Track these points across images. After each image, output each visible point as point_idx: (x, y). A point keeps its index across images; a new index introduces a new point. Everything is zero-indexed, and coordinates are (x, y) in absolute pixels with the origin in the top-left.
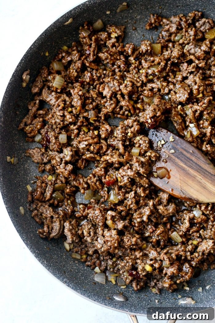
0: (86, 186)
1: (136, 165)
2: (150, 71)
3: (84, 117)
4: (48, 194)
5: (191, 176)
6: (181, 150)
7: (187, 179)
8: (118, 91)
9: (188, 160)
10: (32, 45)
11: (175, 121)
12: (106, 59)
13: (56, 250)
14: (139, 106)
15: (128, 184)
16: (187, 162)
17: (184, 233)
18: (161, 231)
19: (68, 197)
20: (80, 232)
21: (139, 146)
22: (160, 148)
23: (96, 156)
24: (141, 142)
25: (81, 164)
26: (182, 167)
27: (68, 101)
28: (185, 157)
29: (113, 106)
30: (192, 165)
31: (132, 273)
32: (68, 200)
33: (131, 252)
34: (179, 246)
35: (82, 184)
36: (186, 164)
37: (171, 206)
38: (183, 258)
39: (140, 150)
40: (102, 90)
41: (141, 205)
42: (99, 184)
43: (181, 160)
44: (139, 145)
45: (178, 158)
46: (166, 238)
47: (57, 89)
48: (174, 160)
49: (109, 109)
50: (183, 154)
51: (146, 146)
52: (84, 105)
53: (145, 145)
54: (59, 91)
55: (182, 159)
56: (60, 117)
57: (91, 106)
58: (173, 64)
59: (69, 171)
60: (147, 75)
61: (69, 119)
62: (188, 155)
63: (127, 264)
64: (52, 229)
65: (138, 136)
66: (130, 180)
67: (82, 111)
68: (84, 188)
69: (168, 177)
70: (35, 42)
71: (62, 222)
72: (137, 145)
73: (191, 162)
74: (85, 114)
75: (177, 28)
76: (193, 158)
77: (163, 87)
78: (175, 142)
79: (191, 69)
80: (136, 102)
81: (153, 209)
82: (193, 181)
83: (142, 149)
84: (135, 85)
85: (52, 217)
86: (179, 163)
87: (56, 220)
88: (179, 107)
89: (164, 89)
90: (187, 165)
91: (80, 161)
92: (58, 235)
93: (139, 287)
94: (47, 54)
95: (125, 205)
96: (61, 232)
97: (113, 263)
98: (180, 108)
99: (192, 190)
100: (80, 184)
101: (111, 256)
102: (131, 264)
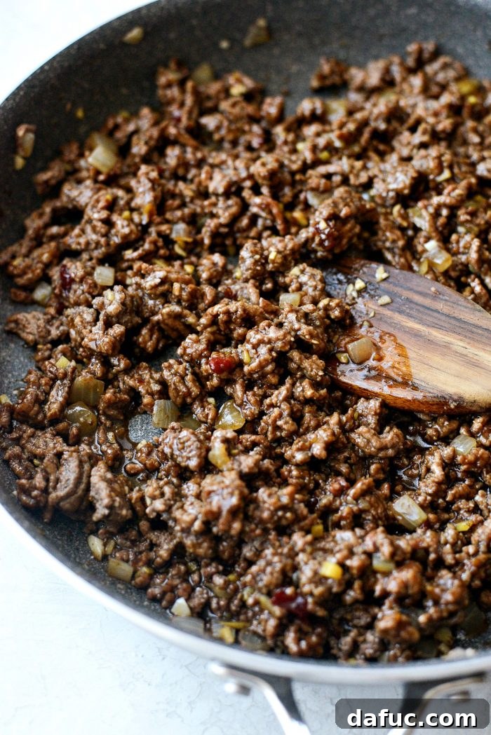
0: (156, 387)
1: (291, 319)
2: (322, 142)
3: (159, 234)
4: (53, 406)
5: (436, 344)
6: (406, 294)
7: (427, 354)
8: (244, 180)
9: (426, 311)
10: (47, 64)
11: (388, 249)
12: (218, 128)
13: (63, 547)
14: (297, 214)
15: (269, 368)
16: (425, 317)
17: (429, 498)
18: (363, 484)
19: (108, 423)
20: (135, 495)
21: (300, 288)
22: (354, 299)
23: (187, 312)
24: (304, 279)
25: (147, 337)
26: (412, 329)
27: (122, 199)
28: (419, 308)
29: (234, 210)
30: (436, 322)
31: (283, 593)
32: (107, 430)
33: (279, 541)
34: (419, 531)
35: (149, 382)
36: (421, 322)
37: (389, 432)
38: (432, 556)
39: (302, 296)
40: (206, 179)
41: (306, 425)
42: (193, 381)
43: (410, 316)
44: (298, 285)
45: (400, 312)
46: (379, 511)
47: (98, 173)
48: (390, 318)
49: (224, 217)
50: (411, 302)
51: (315, 288)
52: (160, 207)
53: (314, 283)
54: (102, 178)
55: (411, 312)
56: (99, 224)
57: (179, 213)
58: (376, 134)
59: (115, 337)
60: (314, 148)
61: (123, 227)
62: (427, 302)
63: (269, 569)
64: (58, 480)
65: (296, 265)
66: (274, 354)
67: (157, 219)
68: (152, 394)
69: (377, 357)
70: (54, 58)
71: (86, 467)
72: (294, 286)
73: (435, 314)
74: (164, 228)
75: (383, 80)
76: (440, 306)
77: (355, 171)
78: (390, 280)
79: (418, 138)
80: (290, 207)
81: (339, 434)
82: (444, 355)
83: (306, 294)
84: (287, 166)
85: (59, 455)
86: (404, 323)
87: (71, 456)
88: (397, 208)
89: (357, 176)
90: (424, 324)
91: (144, 331)
92: (73, 499)
93: (304, 644)
94: (80, 114)
95: (262, 430)
96: (80, 492)
97: (227, 583)
98: (399, 211)
99: (442, 377)
100: (141, 381)
101: (221, 564)
102: (278, 566)
